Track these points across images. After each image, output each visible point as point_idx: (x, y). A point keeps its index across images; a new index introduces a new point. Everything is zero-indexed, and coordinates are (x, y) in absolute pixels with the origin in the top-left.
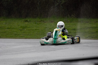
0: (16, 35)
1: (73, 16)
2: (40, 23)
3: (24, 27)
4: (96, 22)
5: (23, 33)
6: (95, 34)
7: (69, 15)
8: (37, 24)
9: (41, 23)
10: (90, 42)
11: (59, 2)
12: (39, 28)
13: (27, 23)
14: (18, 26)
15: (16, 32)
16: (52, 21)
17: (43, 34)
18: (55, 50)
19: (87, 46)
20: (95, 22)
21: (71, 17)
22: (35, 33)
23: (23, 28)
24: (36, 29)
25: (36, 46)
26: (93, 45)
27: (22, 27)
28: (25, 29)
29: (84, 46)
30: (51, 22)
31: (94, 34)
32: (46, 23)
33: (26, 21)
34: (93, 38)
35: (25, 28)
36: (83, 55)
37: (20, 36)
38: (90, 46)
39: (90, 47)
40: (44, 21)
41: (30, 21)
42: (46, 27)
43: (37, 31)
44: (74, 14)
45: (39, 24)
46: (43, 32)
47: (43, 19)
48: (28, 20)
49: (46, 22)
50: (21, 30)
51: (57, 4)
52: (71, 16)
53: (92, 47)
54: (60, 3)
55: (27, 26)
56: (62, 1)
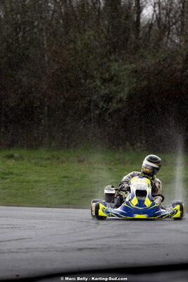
2: (48, 162)
3: (4, 173)
7: (128, 144)
8: (41, 166)
9: (52, 164)
11: (103, 107)
12: (44, 176)
13: (13, 161)
16: (82, 158)
21: (134, 150)
22: (33, 190)
23: (4, 176)
24: (37, 178)
28: (6, 179)
30: (80, 161)
32: (64, 165)
33: (11, 157)
35: (7, 176)
40: (58, 159)
41: (21, 158)
42: (64, 175)
43: (42, 184)
44: (141, 143)
45: (45, 167)
46: (57, 190)
47: (56, 153)
48: (16, 155)
49: (64, 162)
51: (97, 112)
52: (135, 147)
56: (110, 104)
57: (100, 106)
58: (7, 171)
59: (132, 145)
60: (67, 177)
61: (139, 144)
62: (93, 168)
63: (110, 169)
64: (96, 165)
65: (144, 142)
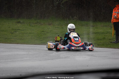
0: (6, 38)
3: (16, 30)
4: (104, 26)
5: (15, 36)
7: (71, 17)
8: (32, 26)
9: (37, 26)
12: (34, 31)
13: (20, 24)
14: (9, 28)
15: (7, 35)
17: (39, 39)
19: (92, 55)
20: (102, 26)
22: (29, 37)
24: (30, 32)
25: (30, 53)
26: (99, 54)
27: (14, 29)
28: (16, 32)
30: (49, 24)
31: (101, 41)
33: (19, 22)
34: (99, 45)
36: (88, 66)
37: (11, 41)
39: (96, 57)
40: (40, 23)
41: (23, 23)
42: (42, 30)
43: (32, 34)
44: (77, 16)
45: (34, 27)
46: (39, 37)
47: (39, 21)
48: (21, 21)
49: (42, 25)
50: (12, 33)
51: (57, 3)
54: (60, 1)
59: (73, 17)
60: (44, 31)
61: (75, 17)
62: (55, 28)
63: (63, 28)
64: (57, 26)
65: (78, 16)
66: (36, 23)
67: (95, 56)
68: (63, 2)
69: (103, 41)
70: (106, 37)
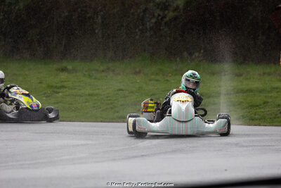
1: (198, 57)
2: (104, 74)
3: (56, 87)
4: (264, 74)
6: (260, 108)
7: (185, 53)
8: (95, 78)
9: (106, 77)
10: (247, 133)
11: (159, 15)
12: (98, 89)
13: (66, 74)
14: (41, 83)
16: (138, 70)
17: (112, 108)
18: (146, 156)
19: (237, 145)
20: (260, 75)
22: (87, 104)
23: (55, 90)
24: (91, 92)
25: (90, 142)
26: (253, 141)
27: (52, 87)
28: (59, 92)
29: (228, 144)
30: (136, 73)
31: (258, 110)
32: (119, 77)
33: (64, 70)
34: (253, 120)
35: (58, 90)
36: (226, 170)
38: (244, 144)
40: (113, 71)
41: (74, 70)
43: (96, 98)
44: (200, 53)
45: (100, 79)
46: (112, 104)
47: (110, 65)
48: (70, 67)
50: (49, 96)
51: (153, 21)
52: (194, 56)
53: (252, 146)
54: (160, 18)
55: (65, 84)
56: (167, 12)
57: (156, 15)
58: (59, 85)
59: (190, 54)
60: (122, 90)
61: (197, 54)
62: (150, 80)
63: (167, 80)
64: (153, 77)
65: (202, 51)
66: (103, 71)
67: (243, 146)
68: (167, 19)
69: (262, 110)
70: (270, 100)
